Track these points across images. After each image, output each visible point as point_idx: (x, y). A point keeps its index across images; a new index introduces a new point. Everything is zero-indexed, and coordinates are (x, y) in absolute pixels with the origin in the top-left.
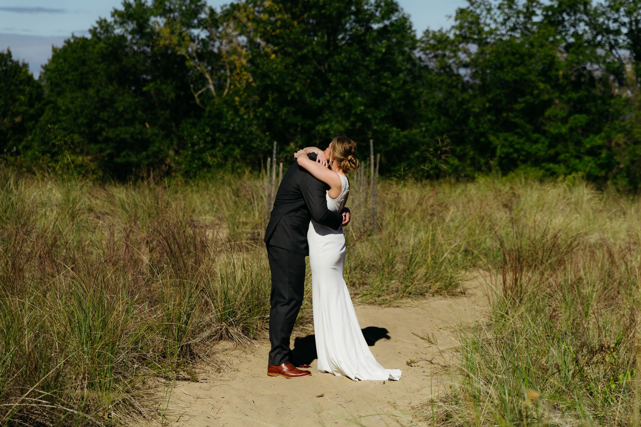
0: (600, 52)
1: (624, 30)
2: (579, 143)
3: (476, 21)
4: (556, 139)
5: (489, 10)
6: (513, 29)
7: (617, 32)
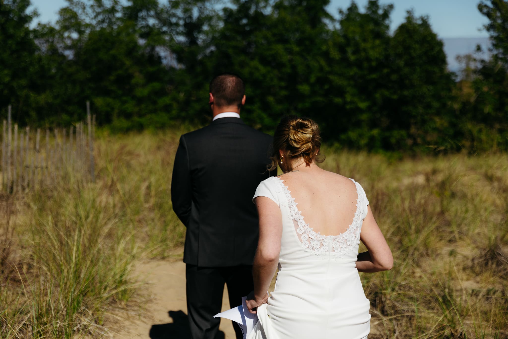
0: (167, 38)
1: (181, 22)
2: (155, 103)
3: (74, 16)
4: (140, 101)
5: (84, 8)
6: (103, 21)
7: (177, 25)
